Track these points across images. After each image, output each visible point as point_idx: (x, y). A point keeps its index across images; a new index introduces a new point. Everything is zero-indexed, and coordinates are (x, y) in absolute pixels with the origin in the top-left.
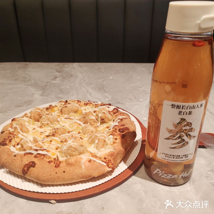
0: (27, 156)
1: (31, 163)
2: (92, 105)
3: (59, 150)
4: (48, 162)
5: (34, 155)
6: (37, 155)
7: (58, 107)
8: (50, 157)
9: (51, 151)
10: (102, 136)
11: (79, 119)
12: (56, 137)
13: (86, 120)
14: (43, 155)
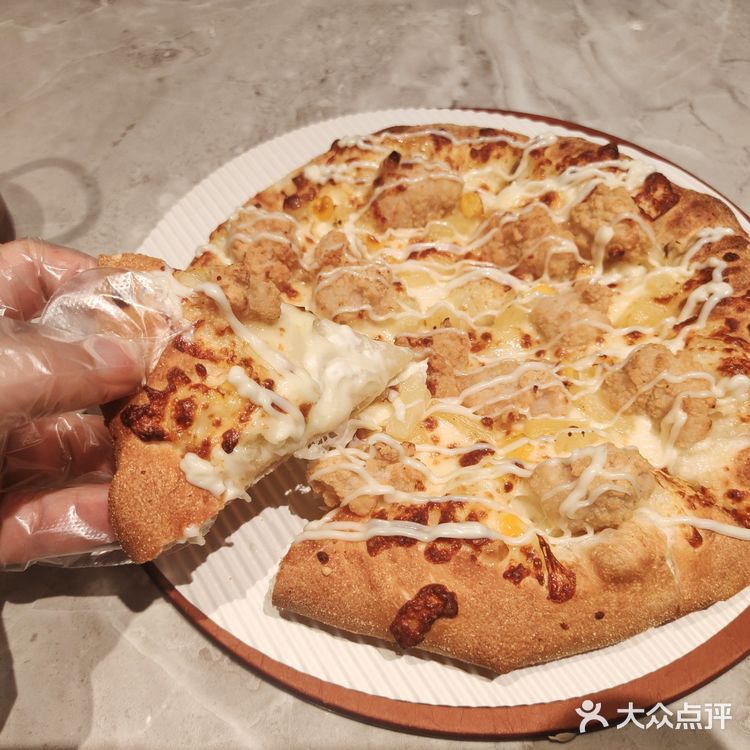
0: (384, 555)
1: (434, 601)
2: (508, 155)
3: (518, 490)
4: (505, 576)
5: (422, 548)
6: (440, 546)
7: (344, 186)
8: (504, 549)
9: (490, 510)
10: (694, 379)
11: (478, 249)
12: (443, 396)
13: (531, 257)
14: (469, 542)
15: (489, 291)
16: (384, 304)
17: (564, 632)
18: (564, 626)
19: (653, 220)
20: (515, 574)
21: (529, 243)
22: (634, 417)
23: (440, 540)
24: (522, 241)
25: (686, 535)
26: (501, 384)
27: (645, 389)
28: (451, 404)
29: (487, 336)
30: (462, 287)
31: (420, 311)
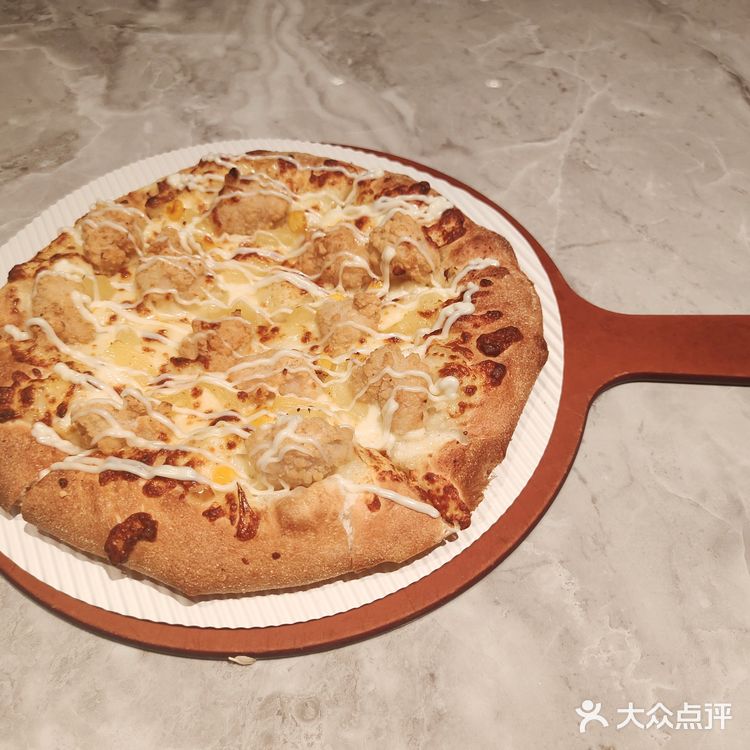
0: (111, 485)
1: (138, 525)
2: (343, 183)
3: (239, 450)
4: (204, 514)
5: (142, 483)
6: (156, 484)
7: (197, 194)
8: (210, 493)
9: (208, 461)
10: (413, 377)
11: (294, 258)
12: (215, 370)
13: (329, 268)
14: (181, 482)
15: (287, 291)
16: (191, 291)
17: (245, 566)
18: (245, 561)
19: (438, 247)
20: (212, 514)
21: (330, 256)
22: (369, 405)
23: (157, 478)
24: (326, 254)
25: (367, 501)
26: (260, 366)
27: (372, 381)
28: (216, 379)
29: (275, 330)
30: (267, 287)
31: (226, 304)
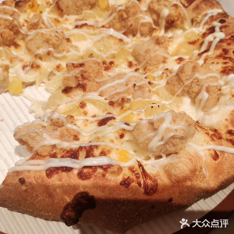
0: (56, 177)
3: (127, 137)
4: (121, 184)
5: (76, 172)
10: (211, 77)
11: (107, 24)
12: (90, 91)
13: (131, 25)
14: (101, 167)
15: (112, 41)
16: (60, 48)
17: (152, 210)
19: (186, 7)
22: (182, 97)
23: (85, 167)
24: (127, 18)
25: (211, 155)
26: (117, 84)
27: (187, 83)
28: (93, 95)
29: (112, 63)
30: (99, 41)
31: (80, 52)
